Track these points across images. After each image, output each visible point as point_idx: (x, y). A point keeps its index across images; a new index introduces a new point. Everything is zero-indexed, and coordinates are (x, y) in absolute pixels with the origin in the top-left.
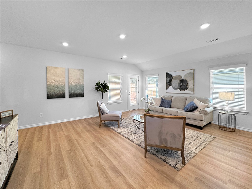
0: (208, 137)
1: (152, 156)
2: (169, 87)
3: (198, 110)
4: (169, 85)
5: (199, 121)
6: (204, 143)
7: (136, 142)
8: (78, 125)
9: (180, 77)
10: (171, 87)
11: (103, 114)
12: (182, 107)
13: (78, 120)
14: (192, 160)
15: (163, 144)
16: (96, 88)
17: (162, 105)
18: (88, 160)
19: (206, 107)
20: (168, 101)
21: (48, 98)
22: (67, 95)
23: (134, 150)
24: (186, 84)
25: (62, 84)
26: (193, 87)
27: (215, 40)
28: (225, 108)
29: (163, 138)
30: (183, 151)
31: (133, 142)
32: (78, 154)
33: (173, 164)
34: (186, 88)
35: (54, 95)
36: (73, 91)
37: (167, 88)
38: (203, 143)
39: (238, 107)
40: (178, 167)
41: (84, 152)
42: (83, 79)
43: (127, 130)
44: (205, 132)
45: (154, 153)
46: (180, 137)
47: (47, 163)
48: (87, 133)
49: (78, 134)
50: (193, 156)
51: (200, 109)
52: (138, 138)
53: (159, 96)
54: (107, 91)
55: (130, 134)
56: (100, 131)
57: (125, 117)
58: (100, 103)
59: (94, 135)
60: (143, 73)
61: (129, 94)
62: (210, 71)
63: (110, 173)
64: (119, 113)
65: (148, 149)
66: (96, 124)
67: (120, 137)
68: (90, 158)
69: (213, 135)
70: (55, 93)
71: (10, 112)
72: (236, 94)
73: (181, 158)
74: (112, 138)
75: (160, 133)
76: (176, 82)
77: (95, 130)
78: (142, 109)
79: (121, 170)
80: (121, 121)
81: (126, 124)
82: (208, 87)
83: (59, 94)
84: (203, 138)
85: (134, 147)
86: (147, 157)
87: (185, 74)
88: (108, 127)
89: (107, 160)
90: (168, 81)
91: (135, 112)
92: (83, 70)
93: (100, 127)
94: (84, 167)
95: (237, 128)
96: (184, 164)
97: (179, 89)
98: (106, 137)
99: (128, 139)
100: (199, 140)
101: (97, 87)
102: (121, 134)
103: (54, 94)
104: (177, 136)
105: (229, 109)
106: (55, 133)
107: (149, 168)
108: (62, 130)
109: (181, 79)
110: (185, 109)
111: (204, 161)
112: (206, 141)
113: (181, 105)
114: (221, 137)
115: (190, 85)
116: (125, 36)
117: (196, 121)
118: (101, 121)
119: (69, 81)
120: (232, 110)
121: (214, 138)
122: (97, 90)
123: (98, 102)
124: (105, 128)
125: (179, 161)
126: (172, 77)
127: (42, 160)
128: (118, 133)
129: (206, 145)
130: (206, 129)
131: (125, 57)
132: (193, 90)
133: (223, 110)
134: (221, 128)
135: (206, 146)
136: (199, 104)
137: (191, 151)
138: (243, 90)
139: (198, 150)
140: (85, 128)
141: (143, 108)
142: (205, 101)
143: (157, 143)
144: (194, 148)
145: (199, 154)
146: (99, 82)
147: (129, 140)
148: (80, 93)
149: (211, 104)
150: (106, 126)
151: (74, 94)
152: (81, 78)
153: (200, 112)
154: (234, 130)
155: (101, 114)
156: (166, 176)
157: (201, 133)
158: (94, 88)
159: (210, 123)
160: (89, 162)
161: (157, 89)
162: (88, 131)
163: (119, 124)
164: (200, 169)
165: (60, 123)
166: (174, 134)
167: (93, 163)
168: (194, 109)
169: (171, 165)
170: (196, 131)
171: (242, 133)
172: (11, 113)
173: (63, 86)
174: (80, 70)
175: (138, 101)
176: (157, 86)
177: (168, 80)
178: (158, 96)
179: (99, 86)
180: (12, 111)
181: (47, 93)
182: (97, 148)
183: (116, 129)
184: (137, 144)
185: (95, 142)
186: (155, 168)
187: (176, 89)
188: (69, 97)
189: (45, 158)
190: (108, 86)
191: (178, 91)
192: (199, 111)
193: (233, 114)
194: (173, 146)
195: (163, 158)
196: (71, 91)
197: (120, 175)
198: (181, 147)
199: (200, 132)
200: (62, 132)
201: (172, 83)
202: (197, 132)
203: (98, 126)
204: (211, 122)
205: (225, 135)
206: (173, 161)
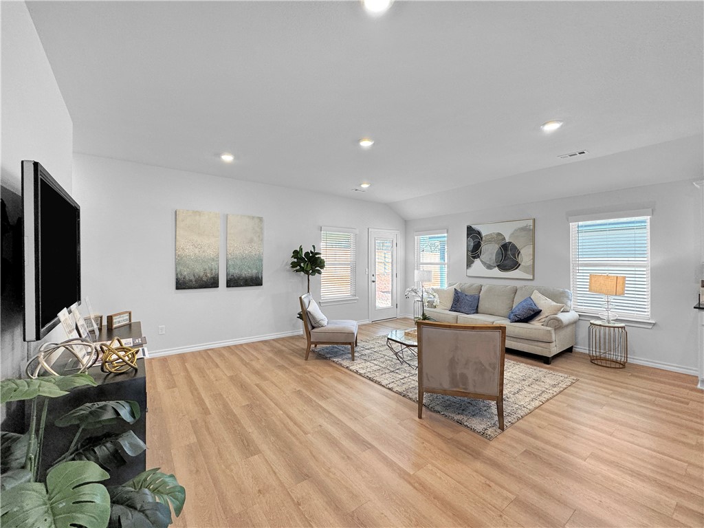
0: (562, 378)
1: (434, 414)
2: (473, 262)
3: (541, 317)
4: (474, 258)
5: (543, 344)
6: (551, 391)
7: (397, 389)
8: (253, 355)
9: (500, 238)
10: (477, 262)
11: (313, 328)
12: (505, 311)
13: (247, 344)
14: (521, 421)
15: (459, 387)
16: (294, 265)
17: (454, 308)
18: (295, 423)
19: (558, 310)
20: (471, 296)
21: (178, 288)
22: (222, 281)
23: (393, 404)
24: (514, 255)
25: (210, 253)
26: (531, 262)
27: (580, 153)
28: (604, 315)
29: (458, 372)
30: (500, 400)
31: (389, 389)
32: (269, 412)
33: (480, 428)
34: (515, 265)
35: (191, 281)
36: (236, 272)
37: (469, 264)
38: (547, 391)
39: (633, 311)
40: (489, 433)
41: (281, 409)
42: (262, 240)
43: (372, 365)
44: (553, 370)
45: (439, 409)
46: (494, 368)
47: (208, 429)
48: (280, 373)
49: (257, 373)
50: (522, 414)
51: (547, 315)
52: (402, 381)
53: (450, 285)
54: (319, 272)
55: (381, 373)
56: (308, 367)
57: (364, 338)
58: (306, 301)
59: (297, 376)
60: (407, 226)
61: (373, 279)
62: (571, 224)
63: (347, 444)
64: (352, 325)
65: (424, 401)
66: (296, 352)
67: (357, 379)
68: (299, 419)
69: (572, 374)
70: (194, 276)
71: (126, 317)
72: (627, 279)
73: (496, 418)
74: (339, 381)
75: (453, 363)
76: (490, 251)
77: (295, 365)
78: (405, 319)
79: (368, 438)
80: (356, 346)
81: (369, 351)
82: (567, 262)
83: (205, 279)
84: (549, 381)
85: (393, 400)
86: (423, 416)
87: (513, 230)
88: (326, 358)
89: (337, 422)
90: (471, 248)
91: (388, 324)
92: (261, 219)
93: (306, 359)
94: (289, 435)
95: (630, 360)
96: (502, 428)
97: (498, 266)
98: (326, 380)
99: (379, 384)
100: (538, 385)
101: (296, 260)
102: (360, 374)
103: (192, 278)
104: (488, 367)
105: (612, 314)
106: (201, 371)
107: (429, 436)
108: (217, 366)
109: (503, 243)
110: (512, 316)
111: (545, 424)
112: (554, 386)
113: (502, 307)
114: (592, 380)
115: (525, 258)
116: (373, 142)
117: (536, 343)
118: (310, 343)
119: (228, 246)
120: (619, 318)
121: (574, 381)
122: (295, 269)
123: (303, 297)
124: (318, 360)
125: (493, 422)
126: (482, 238)
127: (194, 423)
128: (353, 371)
129: (555, 393)
130: (560, 363)
131: (365, 186)
132: (532, 269)
133: (598, 318)
134: (595, 361)
135: (554, 396)
136: (543, 303)
137: (521, 406)
138: (645, 269)
139: (537, 403)
140: (270, 360)
141: (407, 316)
142: (559, 297)
143: (446, 385)
144: (528, 399)
145: (537, 410)
146: (301, 249)
147: (381, 385)
148: (254, 276)
149: (571, 304)
150: (321, 357)
151: (239, 278)
152: (255, 238)
153: (545, 323)
154: (622, 365)
155: (310, 328)
156: (464, 449)
157: (545, 370)
158: (286, 264)
159: (570, 350)
160: (299, 427)
161: (441, 268)
162: (281, 367)
163: (353, 352)
164: (535, 437)
165: (206, 351)
166: (481, 363)
167: (308, 428)
168: (531, 315)
169: (474, 430)
170: (535, 368)
171: (639, 371)
172: (128, 317)
173: (213, 260)
174: (253, 218)
175: (395, 297)
176: (443, 258)
177: (472, 244)
178: (446, 286)
179: (300, 259)
180: (130, 313)
181: (177, 275)
182: (308, 401)
183: (346, 363)
184: (400, 393)
185: (304, 391)
186: (439, 435)
187: (489, 267)
188: (227, 287)
189: (198, 419)
190: (322, 258)
191: (496, 272)
192: (543, 320)
193: (622, 327)
194: (480, 391)
195: (457, 417)
196: (232, 271)
197: (369, 448)
198: (495, 392)
199: (546, 368)
200: (218, 370)
201: (481, 253)
202: (538, 368)
203: (303, 356)
204: (572, 347)
205: (602, 375)
206: (478, 424)
